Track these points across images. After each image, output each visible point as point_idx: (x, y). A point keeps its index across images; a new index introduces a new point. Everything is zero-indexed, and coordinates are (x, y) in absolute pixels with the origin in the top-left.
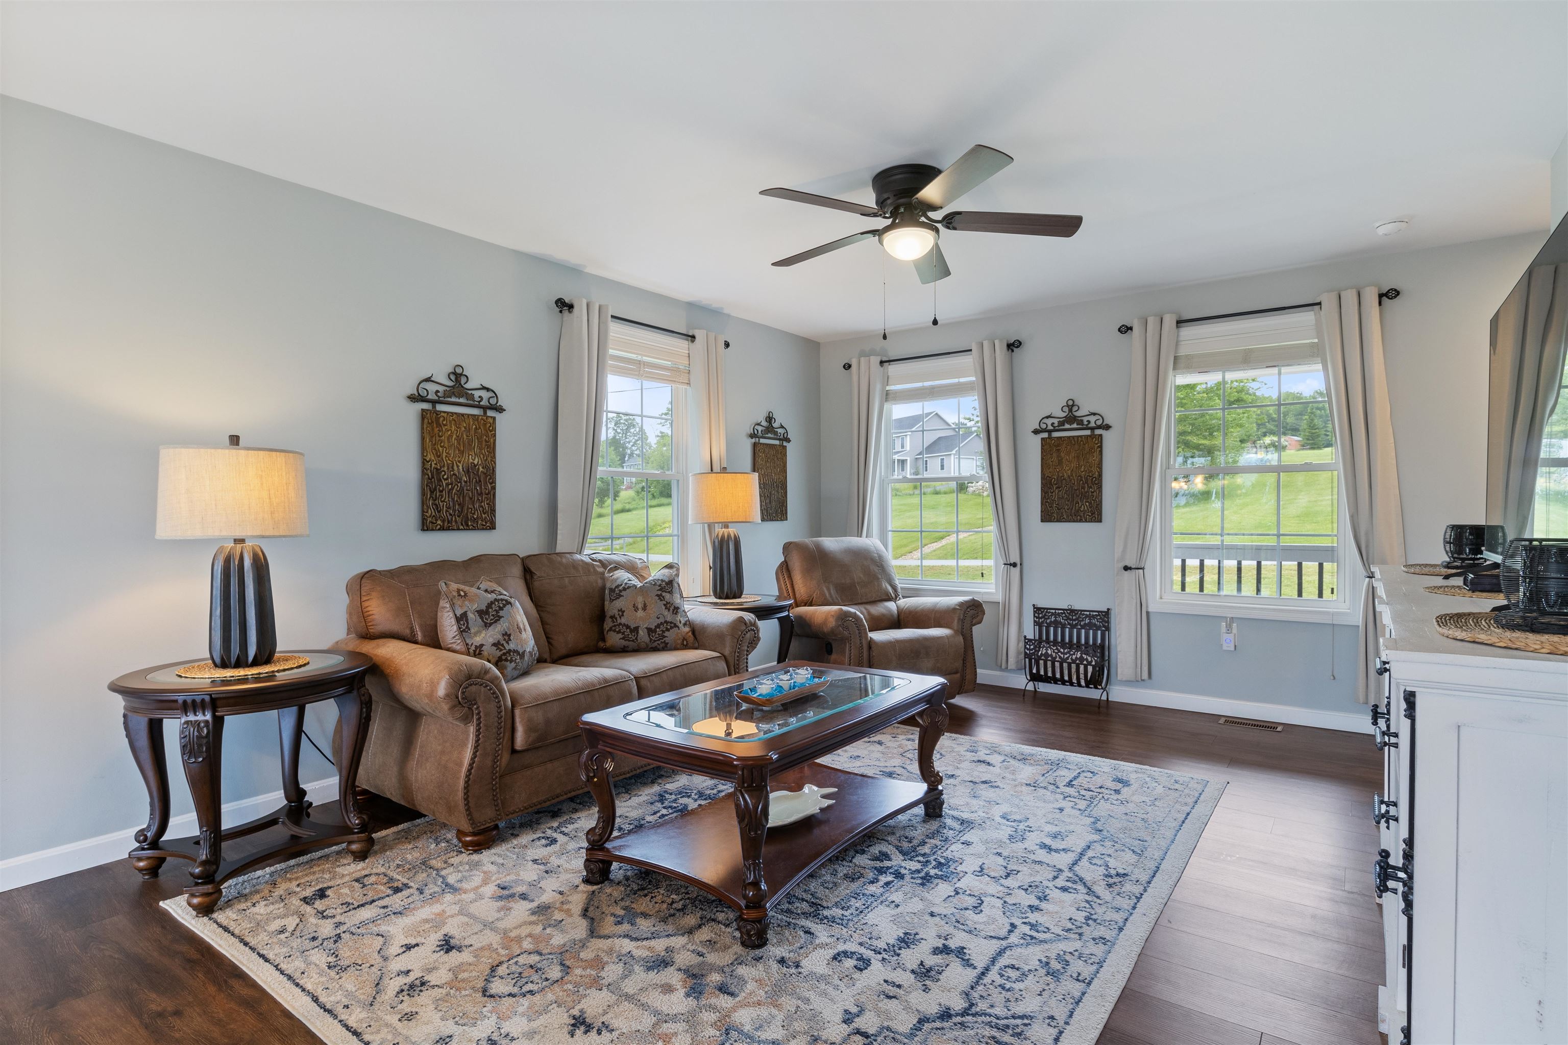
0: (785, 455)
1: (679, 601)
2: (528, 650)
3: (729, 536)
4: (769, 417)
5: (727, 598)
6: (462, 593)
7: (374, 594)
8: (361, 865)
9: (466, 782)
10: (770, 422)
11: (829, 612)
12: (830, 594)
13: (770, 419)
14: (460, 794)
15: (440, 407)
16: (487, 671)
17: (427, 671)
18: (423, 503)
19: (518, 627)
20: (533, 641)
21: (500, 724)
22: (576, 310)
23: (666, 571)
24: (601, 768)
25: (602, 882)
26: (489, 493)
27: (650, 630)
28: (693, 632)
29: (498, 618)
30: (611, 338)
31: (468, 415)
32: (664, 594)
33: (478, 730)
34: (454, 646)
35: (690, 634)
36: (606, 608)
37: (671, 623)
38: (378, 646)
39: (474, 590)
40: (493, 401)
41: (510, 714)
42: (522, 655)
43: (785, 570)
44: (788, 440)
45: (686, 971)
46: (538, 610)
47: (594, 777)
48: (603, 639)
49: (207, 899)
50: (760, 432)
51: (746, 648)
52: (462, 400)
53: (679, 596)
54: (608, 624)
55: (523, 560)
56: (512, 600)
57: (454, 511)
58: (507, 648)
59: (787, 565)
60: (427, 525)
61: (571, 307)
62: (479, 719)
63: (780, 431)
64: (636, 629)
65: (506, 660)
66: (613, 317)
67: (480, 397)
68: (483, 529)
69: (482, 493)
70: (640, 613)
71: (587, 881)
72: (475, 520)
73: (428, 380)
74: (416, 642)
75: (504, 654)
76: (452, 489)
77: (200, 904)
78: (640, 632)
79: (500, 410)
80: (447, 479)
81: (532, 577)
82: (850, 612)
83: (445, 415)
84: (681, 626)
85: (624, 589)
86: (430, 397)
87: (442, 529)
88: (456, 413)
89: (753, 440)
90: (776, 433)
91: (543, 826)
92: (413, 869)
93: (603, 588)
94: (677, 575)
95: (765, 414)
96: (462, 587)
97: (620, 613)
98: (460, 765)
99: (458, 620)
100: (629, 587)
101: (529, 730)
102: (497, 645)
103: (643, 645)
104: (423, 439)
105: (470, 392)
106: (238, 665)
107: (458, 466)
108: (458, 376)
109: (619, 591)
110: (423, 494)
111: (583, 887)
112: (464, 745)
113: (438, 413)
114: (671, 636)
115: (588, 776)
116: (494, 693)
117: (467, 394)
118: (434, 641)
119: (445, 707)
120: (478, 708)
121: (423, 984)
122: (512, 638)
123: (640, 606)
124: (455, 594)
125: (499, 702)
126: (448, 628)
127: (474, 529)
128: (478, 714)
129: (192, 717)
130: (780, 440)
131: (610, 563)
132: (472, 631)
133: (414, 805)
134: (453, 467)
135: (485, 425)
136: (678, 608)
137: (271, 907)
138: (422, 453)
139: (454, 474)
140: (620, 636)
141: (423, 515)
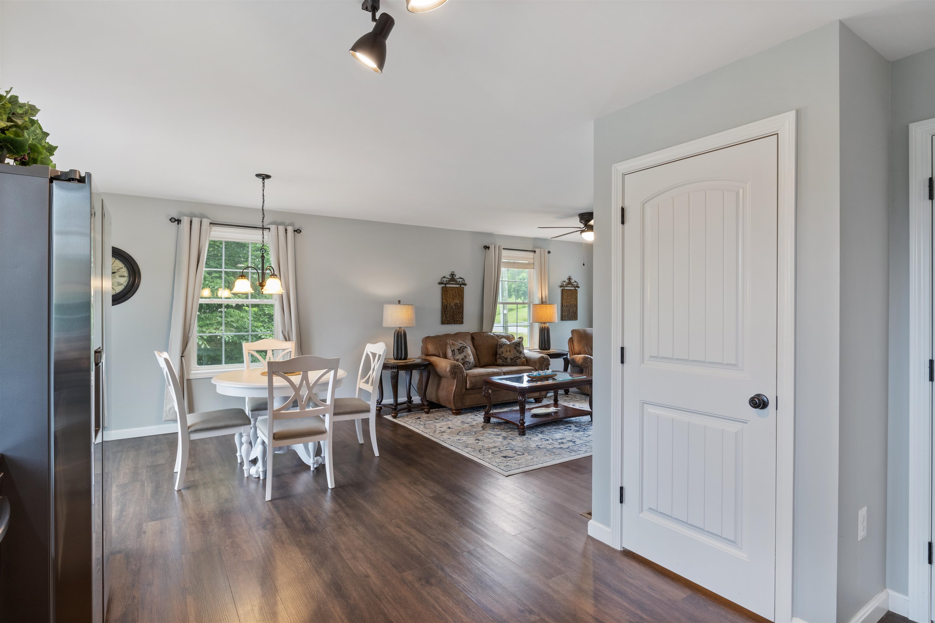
0: (577, 293)
1: (522, 350)
2: (471, 362)
3: (545, 327)
4: (569, 278)
5: (544, 350)
6: (453, 344)
7: (430, 343)
8: (427, 415)
9: (454, 395)
10: (570, 280)
11: (581, 357)
12: (588, 351)
13: (570, 279)
14: (452, 398)
15: (448, 286)
16: (460, 365)
17: (444, 364)
18: (442, 316)
19: (469, 355)
20: (473, 359)
21: (463, 380)
22: (490, 249)
23: (519, 339)
24: (488, 391)
25: (488, 423)
26: (461, 312)
27: (511, 359)
28: (527, 361)
29: (463, 351)
30: (503, 255)
31: (456, 287)
32: (517, 347)
33: (457, 381)
34: (451, 359)
35: (525, 361)
36: (498, 351)
37: (519, 357)
38: (431, 358)
39: (456, 343)
40: (463, 282)
41: (465, 378)
42: (470, 363)
43: (571, 340)
44: (578, 287)
45: (504, 437)
46: (476, 351)
47: (486, 394)
48: (497, 362)
49: (395, 414)
50: (565, 285)
51: (544, 367)
52: (454, 283)
53: (522, 348)
54: (498, 356)
55: (472, 334)
56: (467, 346)
57: (451, 318)
58: (465, 360)
59: (572, 339)
60: (443, 323)
61: (489, 248)
62: (457, 378)
63: (574, 283)
64: (507, 358)
65: (465, 364)
66: (503, 249)
67: (459, 281)
68: (459, 324)
69: (459, 312)
70: (508, 353)
71: (484, 422)
72: (457, 321)
73: (444, 277)
74: (440, 357)
75: (465, 362)
76: (450, 311)
77: (394, 415)
78: (508, 359)
79: (465, 285)
80: (449, 308)
81: (474, 340)
82: (588, 357)
83: (449, 288)
84: (522, 358)
85: (504, 345)
86: (444, 282)
87: (447, 324)
88: (452, 287)
89: (562, 288)
90: (572, 285)
91: (474, 413)
92: (440, 416)
93: (497, 344)
94: (522, 341)
95: (567, 277)
96: (453, 342)
97: (502, 353)
98: (452, 390)
99: (452, 351)
100: (505, 344)
101: (471, 383)
102: (462, 359)
103: (509, 364)
104: (442, 296)
105: (456, 280)
106: (400, 360)
107: (452, 304)
108: (453, 275)
109: (502, 345)
110: (442, 313)
111: (483, 423)
112: (453, 385)
113: (447, 287)
114: (518, 361)
115: (484, 394)
116: (461, 372)
117: (455, 280)
118: (445, 357)
119: (449, 374)
120: (457, 375)
121: (444, 432)
122: (467, 357)
123: (508, 351)
124: (451, 344)
125: (463, 374)
126: (449, 353)
127: (457, 324)
128: (457, 377)
129: (393, 370)
130: (574, 287)
131: (500, 336)
132: (456, 355)
133: (440, 403)
134: (451, 304)
135: (460, 290)
136: (521, 352)
137: (409, 419)
138: (442, 300)
139: (451, 306)
140: (502, 360)
141: (442, 319)
